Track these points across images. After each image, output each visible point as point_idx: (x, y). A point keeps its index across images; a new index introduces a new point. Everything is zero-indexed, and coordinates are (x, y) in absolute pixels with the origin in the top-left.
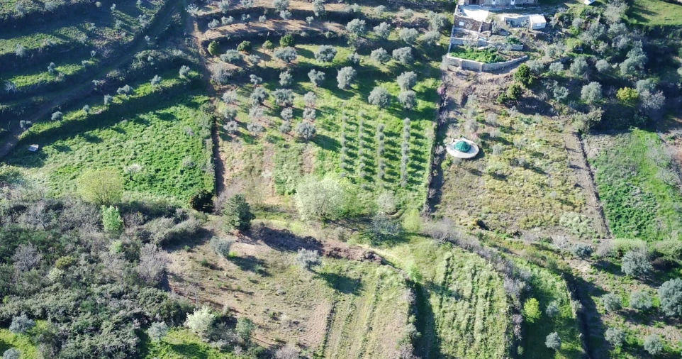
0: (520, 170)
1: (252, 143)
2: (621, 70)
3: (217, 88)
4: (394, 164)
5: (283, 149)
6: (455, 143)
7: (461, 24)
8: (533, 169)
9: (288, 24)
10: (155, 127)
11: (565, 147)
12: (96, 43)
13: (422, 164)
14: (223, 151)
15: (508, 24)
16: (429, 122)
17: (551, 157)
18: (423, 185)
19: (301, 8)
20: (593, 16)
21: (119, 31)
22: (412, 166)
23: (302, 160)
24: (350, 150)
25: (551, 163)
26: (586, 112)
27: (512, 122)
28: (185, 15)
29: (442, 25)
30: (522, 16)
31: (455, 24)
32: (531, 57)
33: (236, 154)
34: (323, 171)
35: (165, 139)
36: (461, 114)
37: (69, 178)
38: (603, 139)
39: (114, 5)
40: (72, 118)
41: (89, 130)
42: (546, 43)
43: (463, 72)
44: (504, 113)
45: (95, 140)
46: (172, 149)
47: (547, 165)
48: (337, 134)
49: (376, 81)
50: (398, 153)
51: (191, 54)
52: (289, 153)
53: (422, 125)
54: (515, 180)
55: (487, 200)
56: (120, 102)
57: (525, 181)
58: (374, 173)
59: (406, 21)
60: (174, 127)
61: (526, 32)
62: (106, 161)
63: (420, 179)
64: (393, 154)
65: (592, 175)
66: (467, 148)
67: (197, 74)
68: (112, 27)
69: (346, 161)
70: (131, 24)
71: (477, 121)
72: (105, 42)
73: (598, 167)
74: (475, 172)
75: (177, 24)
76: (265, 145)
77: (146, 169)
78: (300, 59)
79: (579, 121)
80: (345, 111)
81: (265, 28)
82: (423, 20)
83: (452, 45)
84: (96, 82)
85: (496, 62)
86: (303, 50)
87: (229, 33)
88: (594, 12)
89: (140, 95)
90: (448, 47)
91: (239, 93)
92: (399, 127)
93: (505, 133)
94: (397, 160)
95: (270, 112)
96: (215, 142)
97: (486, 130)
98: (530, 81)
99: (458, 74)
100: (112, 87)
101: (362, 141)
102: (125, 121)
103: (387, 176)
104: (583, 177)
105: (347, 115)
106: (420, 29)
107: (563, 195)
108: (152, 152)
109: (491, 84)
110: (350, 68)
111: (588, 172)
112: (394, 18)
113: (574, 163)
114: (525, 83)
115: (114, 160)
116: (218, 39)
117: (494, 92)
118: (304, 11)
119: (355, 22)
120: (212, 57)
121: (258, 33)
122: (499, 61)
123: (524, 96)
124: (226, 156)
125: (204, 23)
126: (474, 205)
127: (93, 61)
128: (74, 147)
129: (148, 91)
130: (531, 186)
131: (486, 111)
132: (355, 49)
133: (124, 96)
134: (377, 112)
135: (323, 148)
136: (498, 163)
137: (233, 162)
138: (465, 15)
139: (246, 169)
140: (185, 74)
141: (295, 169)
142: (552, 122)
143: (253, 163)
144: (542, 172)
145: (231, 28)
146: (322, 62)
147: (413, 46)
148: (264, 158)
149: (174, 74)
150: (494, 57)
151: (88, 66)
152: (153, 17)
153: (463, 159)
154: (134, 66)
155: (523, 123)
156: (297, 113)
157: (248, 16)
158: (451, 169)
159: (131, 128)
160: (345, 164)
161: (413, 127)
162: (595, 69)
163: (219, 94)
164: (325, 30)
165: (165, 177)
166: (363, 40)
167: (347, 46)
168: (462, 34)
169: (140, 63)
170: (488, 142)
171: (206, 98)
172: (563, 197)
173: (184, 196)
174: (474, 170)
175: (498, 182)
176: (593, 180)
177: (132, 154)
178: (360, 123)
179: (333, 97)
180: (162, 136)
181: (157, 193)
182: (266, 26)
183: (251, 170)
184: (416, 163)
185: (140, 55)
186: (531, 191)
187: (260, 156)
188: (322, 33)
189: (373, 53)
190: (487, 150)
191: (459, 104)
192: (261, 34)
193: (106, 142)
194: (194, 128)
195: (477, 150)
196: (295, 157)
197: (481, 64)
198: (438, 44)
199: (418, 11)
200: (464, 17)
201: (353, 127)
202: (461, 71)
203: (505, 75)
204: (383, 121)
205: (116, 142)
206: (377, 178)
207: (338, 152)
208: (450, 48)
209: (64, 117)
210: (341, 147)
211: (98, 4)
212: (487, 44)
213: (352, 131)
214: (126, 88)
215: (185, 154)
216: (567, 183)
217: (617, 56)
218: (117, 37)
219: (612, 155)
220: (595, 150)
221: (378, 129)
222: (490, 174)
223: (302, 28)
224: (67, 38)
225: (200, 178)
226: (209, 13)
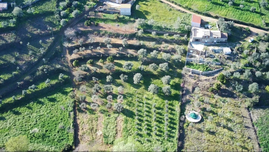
0: (222, 129)
1: (93, 114)
2: (267, 76)
3: (77, 84)
4: (161, 126)
5: (108, 117)
6: (189, 114)
7: (191, 51)
8: (227, 128)
9: (111, 50)
10: (46, 106)
11: (242, 116)
12: (20, 62)
13: (175, 126)
14: (79, 119)
15: (213, 52)
16: (177, 102)
17: (235, 121)
18: (175, 138)
19: (117, 43)
20: (253, 48)
21: (31, 56)
22: (170, 127)
23: (117, 123)
24: (140, 118)
25: (236, 125)
26: (251, 97)
27: (216, 102)
28: (62, 46)
29: (182, 51)
30: (220, 48)
31: (188, 51)
32: (225, 69)
33: (85, 120)
34: (126, 130)
35: (51, 113)
36: (192, 97)
37: (4, 136)
38: (260, 111)
39: (29, 43)
40: (7, 102)
41: (15, 108)
42: (231, 61)
43: (192, 75)
44: (212, 96)
45: (17, 113)
46: (54, 119)
47: (234, 126)
48: (133, 108)
49: (151, 79)
50: (163, 119)
51: (65, 66)
52: (110, 120)
53: (174, 103)
54: (219, 135)
55: (206, 147)
56: (30, 93)
57: (224, 135)
58: (151, 131)
59: (165, 49)
60: (56, 105)
61: (222, 56)
62: (22, 125)
63: (174, 135)
64: (160, 120)
65: (255, 131)
66: (196, 117)
67: (67, 77)
68: (27, 54)
69: (138, 124)
70: (36, 52)
71: (200, 101)
72: (24, 62)
73: (258, 127)
74: (200, 130)
75: (59, 51)
76: (99, 114)
77: (41, 130)
78: (116, 68)
79: (248, 102)
80: (137, 95)
81: (100, 52)
82: (173, 49)
83: (187, 61)
84: (19, 83)
85: (208, 71)
86: (118, 63)
87: (83, 55)
88: (254, 46)
89: (40, 89)
90: (185, 62)
91: (87, 86)
92: (163, 104)
93: (213, 107)
94: (162, 123)
95: (101, 96)
96: (75, 114)
97: (204, 106)
98: (225, 82)
99: (190, 76)
100: (27, 85)
101: (145, 113)
102: (32, 103)
103: (158, 133)
104: (251, 133)
105: (138, 97)
106: (172, 53)
107: (242, 143)
108: (45, 120)
109: (205, 81)
110: (140, 74)
111: (254, 130)
112: (160, 47)
113: (247, 125)
114: (222, 82)
115: (26, 125)
116: (78, 59)
117: (207, 86)
118: (118, 44)
119: (142, 50)
120: (75, 67)
121: (96, 55)
122: (209, 70)
123: (221, 88)
124: (80, 121)
125: (71, 50)
126: (200, 150)
127: (18, 72)
128: (7, 117)
129: (44, 87)
130: (227, 138)
131: (204, 95)
132: (141, 63)
133: (32, 90)
134: (152, 96)
135: (127, 116)
136: (211, 125)
137: (83, 125)
138: (193, 47)
139: (89, 129)
140: (61, 78)
141: (113, 129)
142: (235, 101)
143: (93, 126)
144: (232, 130)
145: (84, 53)
146: (126, 70)
147: (169, 61)
148: (98, 122)
149: (57, 77)
150: (207, 68)
151: (15, 75)
152: (47, 48)
153: (194, 123)
154: (38, 74)
155: (221, 102)
156: (115, 96)
157: (92, 47)
158: (188, 128)
159: (35, 106)
160: (137, 126)
161: (170, 104)
162: (255, 76)
163: (78, 87)
164: (128, 54)
165: (50, 135)
166: (145, 58)
167: (138, 61)
168: (192, 57)
169: (40, 72)
170: (206, 113)
171: (71, 89)
172: (243, 145)
173: (59, 146)
174: (199, 129)
175: (211, 136)
176: (256, 134)
177: (35, 122)
178: (144, 103)
179: (132, 88)
180: (50, 111)
181: (46, 144)
182: (100, 51)
183: (92, 129)
184: (172, 125)
185: (41, 68)
186: (227, 141)
187: (96, 121)
188: (126, 55)
189: (150, 65)
190: (205, 117)
191: (191, 91)
192: (98, 56)
193: (23, 115)
194: (65, 106)
195: (201, 117)
196: (113, 122)
197: (201, 72)
198: (180, 61)
199: (171, 44)
200: (193, 48)
201: (141, 104)
202: (191, 74)
203: (212, 77)
204: (155, 101)
205: (27, 114)
206: (153, 134)
207: (134, 119)
208: (186, 63)
209: (3, 101)
210: (135, 116)
211: (21, 43)
212: (204, 62)
213: (140, 106)
214: (33, 86)
215: (60, 121)
216: (244, 136)
217: (265, 68)
218: (30, 59)
219: (264, 120)
220: (256, 117)
221: (153, 106)
222: (207, 131)
223: (117, 52)
224: (6, 61)
225: (67, 135)
226: (73, 45)
